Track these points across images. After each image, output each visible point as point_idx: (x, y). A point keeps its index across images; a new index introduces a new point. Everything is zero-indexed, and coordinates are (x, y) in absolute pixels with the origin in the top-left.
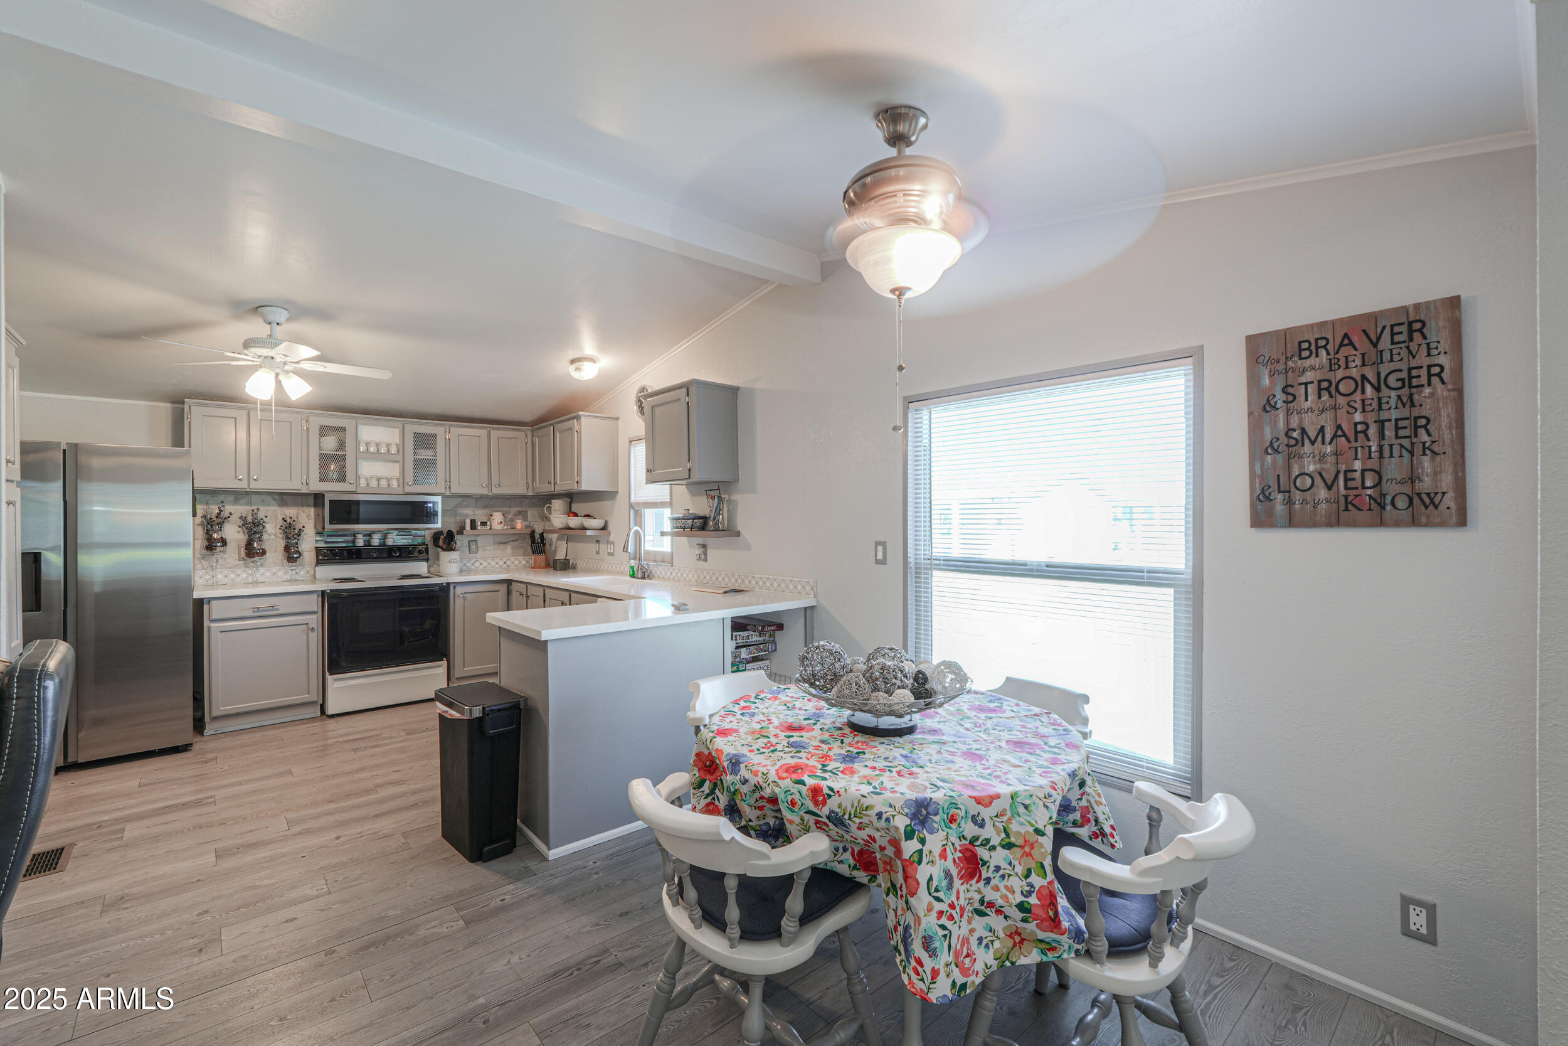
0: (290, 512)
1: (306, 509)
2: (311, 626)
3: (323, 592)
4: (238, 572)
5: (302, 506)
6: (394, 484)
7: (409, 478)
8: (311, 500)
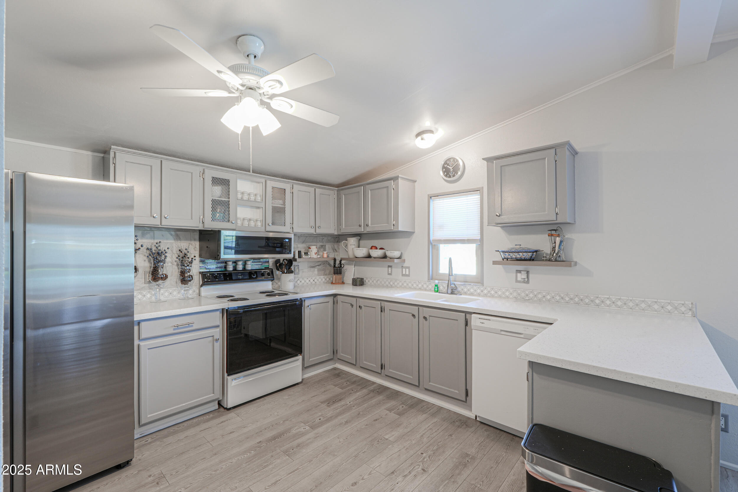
0: (183, 245)
1: (193, 242)
2: (215, 337)
3: (223, 309)
4: (144, 293)
5: (191, 240)
6: (259, 224)
7: (269, 220)
8: (197, 236)
